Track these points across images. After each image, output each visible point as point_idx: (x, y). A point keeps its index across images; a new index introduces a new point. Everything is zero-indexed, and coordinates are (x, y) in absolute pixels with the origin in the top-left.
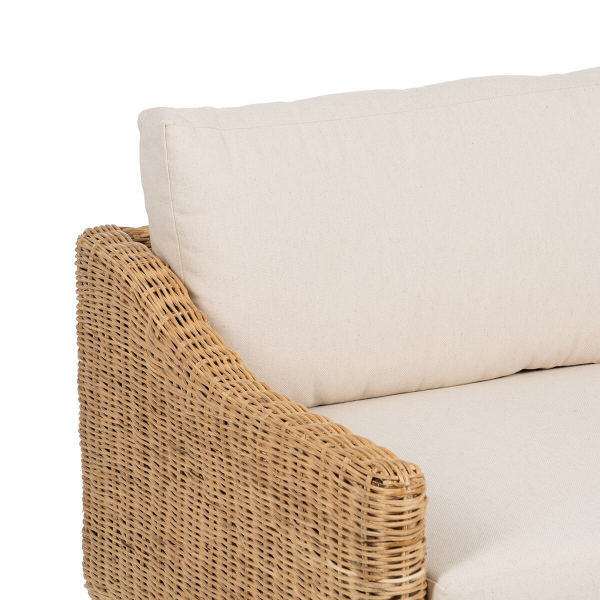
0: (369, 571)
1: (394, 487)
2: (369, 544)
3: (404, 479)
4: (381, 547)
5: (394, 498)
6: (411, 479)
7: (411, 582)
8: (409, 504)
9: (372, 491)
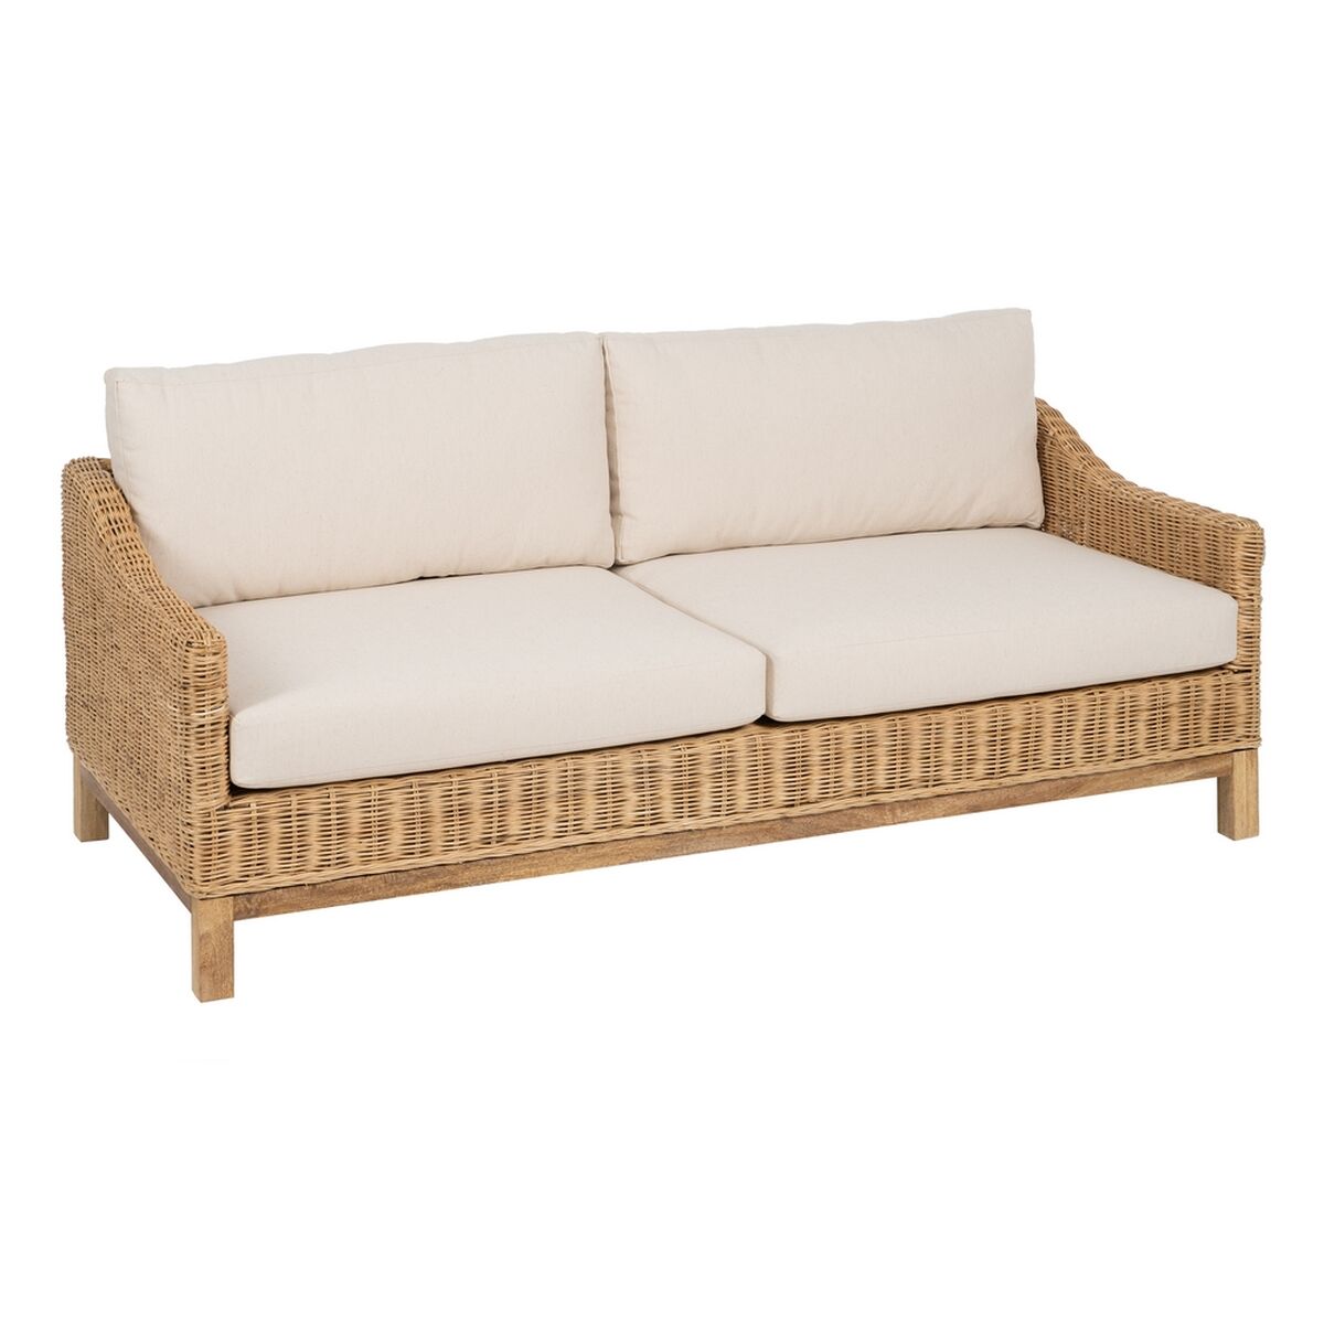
0: (185, 708)
1: (199, 648)
2: (185, 689)
3: (207, 642)
4: (191, 690)
5: (199, 655)
6: (213, 643)
7: (212, 715)
8: (209, 659)
9: (187, 651)
